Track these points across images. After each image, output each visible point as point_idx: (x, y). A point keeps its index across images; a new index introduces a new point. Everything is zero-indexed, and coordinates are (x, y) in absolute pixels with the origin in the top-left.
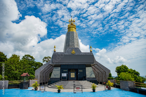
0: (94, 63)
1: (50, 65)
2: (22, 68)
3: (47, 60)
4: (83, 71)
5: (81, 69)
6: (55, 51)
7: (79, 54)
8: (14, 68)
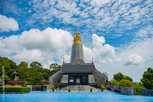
0: (95, 72)
1: (61, 73)
2: (34, 75)
3: (54, 66)
4: (86, 78)
5: (84, 76)
6: (64, 62)
7: (83, 64)
8: (28, 76)
